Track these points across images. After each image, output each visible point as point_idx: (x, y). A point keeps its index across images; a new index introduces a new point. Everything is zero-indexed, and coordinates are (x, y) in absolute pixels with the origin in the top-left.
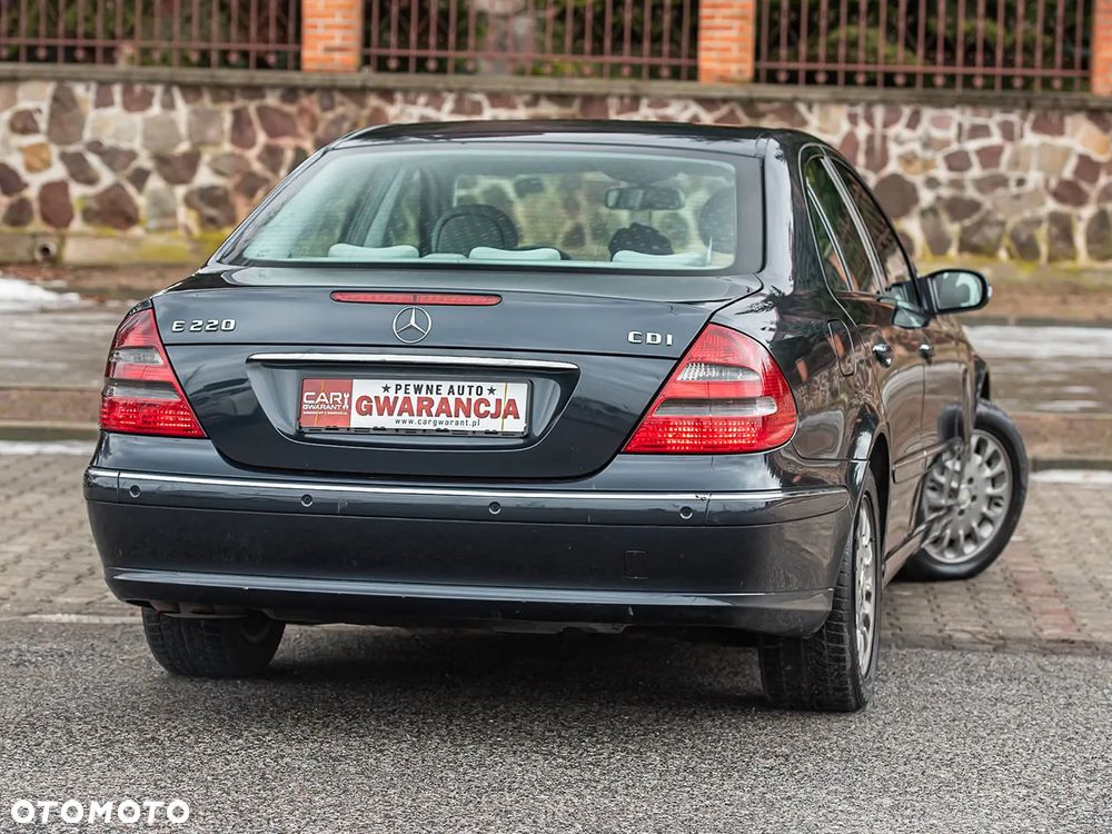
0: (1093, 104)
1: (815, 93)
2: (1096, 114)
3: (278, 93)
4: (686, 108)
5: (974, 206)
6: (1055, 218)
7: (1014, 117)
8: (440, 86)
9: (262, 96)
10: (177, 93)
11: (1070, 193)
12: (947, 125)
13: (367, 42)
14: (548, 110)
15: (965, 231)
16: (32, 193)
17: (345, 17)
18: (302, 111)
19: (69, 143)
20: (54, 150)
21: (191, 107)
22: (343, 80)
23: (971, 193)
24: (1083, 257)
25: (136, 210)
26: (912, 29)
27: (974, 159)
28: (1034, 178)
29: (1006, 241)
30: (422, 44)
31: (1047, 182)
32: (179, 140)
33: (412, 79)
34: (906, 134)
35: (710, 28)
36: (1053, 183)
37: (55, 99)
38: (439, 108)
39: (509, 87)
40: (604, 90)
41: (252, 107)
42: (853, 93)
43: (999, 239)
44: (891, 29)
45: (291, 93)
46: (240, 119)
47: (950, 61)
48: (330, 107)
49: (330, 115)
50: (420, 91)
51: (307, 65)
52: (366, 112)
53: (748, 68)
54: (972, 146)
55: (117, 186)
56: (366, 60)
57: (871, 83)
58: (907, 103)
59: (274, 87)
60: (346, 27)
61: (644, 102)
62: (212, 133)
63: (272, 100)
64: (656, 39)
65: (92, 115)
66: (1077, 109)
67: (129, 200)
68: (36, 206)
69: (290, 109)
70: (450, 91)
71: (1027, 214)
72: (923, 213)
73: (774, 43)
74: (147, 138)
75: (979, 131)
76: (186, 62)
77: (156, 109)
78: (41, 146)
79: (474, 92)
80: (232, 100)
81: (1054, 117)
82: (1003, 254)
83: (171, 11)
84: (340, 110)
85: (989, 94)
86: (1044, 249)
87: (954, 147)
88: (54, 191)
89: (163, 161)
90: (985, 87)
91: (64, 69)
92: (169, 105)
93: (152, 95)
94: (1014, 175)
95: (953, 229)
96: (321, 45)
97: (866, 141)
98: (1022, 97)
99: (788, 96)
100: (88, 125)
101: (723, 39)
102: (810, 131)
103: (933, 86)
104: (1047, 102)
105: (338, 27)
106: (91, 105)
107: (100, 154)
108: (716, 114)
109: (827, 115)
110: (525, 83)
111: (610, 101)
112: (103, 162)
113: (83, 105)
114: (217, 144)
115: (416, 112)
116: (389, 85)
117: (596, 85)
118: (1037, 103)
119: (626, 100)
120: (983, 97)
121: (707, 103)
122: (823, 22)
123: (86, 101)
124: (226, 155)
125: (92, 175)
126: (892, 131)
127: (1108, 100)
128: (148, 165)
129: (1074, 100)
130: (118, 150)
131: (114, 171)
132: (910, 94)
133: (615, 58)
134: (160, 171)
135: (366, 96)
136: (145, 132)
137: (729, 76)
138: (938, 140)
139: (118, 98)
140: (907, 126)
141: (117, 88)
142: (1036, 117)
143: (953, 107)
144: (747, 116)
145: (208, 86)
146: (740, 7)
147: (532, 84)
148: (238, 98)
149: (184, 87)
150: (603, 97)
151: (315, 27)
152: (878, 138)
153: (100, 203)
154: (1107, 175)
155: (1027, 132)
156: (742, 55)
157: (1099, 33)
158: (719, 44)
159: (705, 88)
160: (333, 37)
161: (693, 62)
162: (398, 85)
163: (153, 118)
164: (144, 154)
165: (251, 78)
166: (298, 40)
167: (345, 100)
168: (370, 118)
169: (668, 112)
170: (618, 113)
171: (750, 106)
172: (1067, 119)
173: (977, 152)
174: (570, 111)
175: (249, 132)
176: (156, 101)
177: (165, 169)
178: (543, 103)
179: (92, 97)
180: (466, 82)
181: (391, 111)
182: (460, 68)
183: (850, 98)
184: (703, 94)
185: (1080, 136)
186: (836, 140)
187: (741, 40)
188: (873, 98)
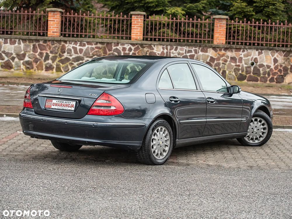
0: (213, 46)
1: (155, 43)
2: (214, 48)
3: (43, 41)
4: (128, 45)
7: (197, 49)
8: (77, 40)
9: (39, 42)
10: (21, 40)
12: (183, 50)
13: (62, 31)
14: (99, 45)
17: (57, 25)
18: (48, 45)
21: (24, 44)
22: (56, 39)
25: (12, 65)
26: (176, 30)
30: (73, 31)
32: (22, 51)
33: (71, 39)
34: (175, 52)
35: (134, 29)
38: (76, 45)
39: (91, 41)
40: (111, 42)
41: (37, 44)
42: (163, 43)
44: (172, 29)
45: (45, 41)
46: (34, 47)
47: (184, 37)
48: (54, 44)
49: (53, 46)
50: (72, 41)
51: (48, 35)
52: (61, 45)
53: (142, 37)
54: (188, 54)
55: (8, 60)
56: (61, 34)
57: (167, 41)
58: (175, 45)
59: (41, 40)
61: (120, 44)
62: (28, 49)
63: (41, 43)
64: (123, 31)
65: (3, 45)
66: (210, 47)
67: (11, 63)
69: (45, 45)
70: (79, 41)
73: (147, 32)
74: (15, 50)
75: (190, 51)
76: (23, 35)
77: (17, 44)
79: (84, 42)
80: (33, 43)
81: (205, 49)
83: (20, 24)
84: (55, 45)
85: (192, 43)
87: (185, 55)
89: (18, 55)
90: (191, 42)
92: (19, 43)
93: (16, 41)
96: (52, 31)
97: (166, 53)
98: (199, 45)
99: (150, 43)
100: (2, 47)
101: (136, 31)
102: (155, 51)
103: (181, 42)
104: (204, 46)
105: (55, 27)
106: (3, 43)
107: (5, 54)
108: (135, 47)
109: (158, 47)
110: (95, 40)
111: (112, 44)
112: (5, 55)
113: (1, 43)
114: (30, 52)
115: (72, 45)
116: (66, 40)
117: (110, 40)
118: (202, 46)
119: (116, 44)
120: (191, 44)
121: (133, 45)
122: (158, 28)
123: (2, 42)
124: (31, 54)
125: (3, 58)
126: (171, 51)
127: (217, 45)
128: (15, 56)
129: (209, 45)
130: (9, 53)
131: (8, 57)
132: (176, 43)
133: (114, 35)
134: (17, 57)
135: (61, 42)
136: (14, 49)
137: (138, 39)
138: (181, 53)
139: (9, 42)
140: (175, 50)
141: (9, 40)
142: (202, 49)
143: (184, 46)
144: (141, 47)
145: (28, 39)
146: (140, 25)
147: (96, 40)
148: (34, 42)
149: (23, 40)
150: (111, 43)
151: (51, 27)
152: (169, 52)
153: (5, 64)
154: (216, 61)
155: (200, 52)
156: (141, 35)
157: (215, 31)
158: (135, 32)
159: (133, 42)
160: (54, 30)
161: (130, 36)
162: (68, 40)
163: (16, 46)
164: (14, 54)
165: (37, 38)
166: (47, 30)
167: (57, 43)
168: (62, 47)
169: (125, 46)
170: (114, 46)
171: (142, 45)
172: (208, 49)
173: (189, 56)
174: (104, 46)
175: (36, 49)
176: (17, 43)
177: (18, 57)
178: (98, 44)
179: (3, 41)
180: (82, 40)
181: (66, 45)
182: (81, 36)
183: (163, 44)
184: (132, 43)
185: (211, 53)
186: (160, 53)
187: (140, 32)
188: (168, 44)
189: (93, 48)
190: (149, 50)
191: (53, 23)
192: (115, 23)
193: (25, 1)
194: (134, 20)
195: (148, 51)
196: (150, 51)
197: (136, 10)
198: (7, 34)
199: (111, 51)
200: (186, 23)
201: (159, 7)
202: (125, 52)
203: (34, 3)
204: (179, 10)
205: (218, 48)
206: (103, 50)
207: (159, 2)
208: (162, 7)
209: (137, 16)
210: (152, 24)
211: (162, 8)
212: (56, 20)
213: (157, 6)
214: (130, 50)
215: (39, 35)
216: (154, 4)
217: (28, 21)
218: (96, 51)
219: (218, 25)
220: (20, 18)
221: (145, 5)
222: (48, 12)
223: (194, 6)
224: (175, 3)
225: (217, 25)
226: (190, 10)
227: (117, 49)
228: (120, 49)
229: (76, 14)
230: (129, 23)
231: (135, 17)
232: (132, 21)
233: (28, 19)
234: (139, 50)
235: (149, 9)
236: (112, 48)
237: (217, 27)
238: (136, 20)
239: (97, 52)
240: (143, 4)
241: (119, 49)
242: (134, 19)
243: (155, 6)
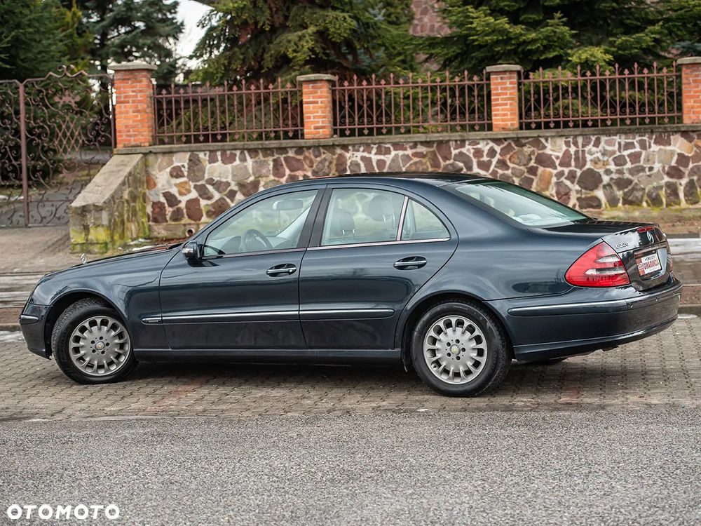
0: (683, 129)
1: (548, 133)
2: (686, 134)
4: (487, 144)
5: (630, 182)
6: (668, 185)
7: (645, 138)
8: (369, 142)
9: (287, 152)
10: (246, 152)
11: (675, 172)
12: (613, 144)
13: (335, 124)
14: (421, 149)
15: (625, 194)
16: (182, 205)
17: (322, 112)
18: (306, 158)
19: (199, 181)
20: (192, 184)
21: (254, 160)
22: (323, 142)
23: (627, 175)
24: (684, 204)
26: (594, 99)
27: (628, 160)
28: (657, 166)
29: (646, 198)
30: (361, 123)
31: (664, 168)
32: (250, 176)
33: (356, 139)
34: (594, 149)
35: (497, 105)
36: (666, 168)
37: (190, 160)
38: (370, 153)
39: (403, 140)
40: (447, 138)
41: (282, 158)
42: (566, 131)
43: (642, 196)
44: (584, 98)
45: (300, 150)
46: (277, 164)
47: (613, 113)
48: (319, 155)
49: (319, 159)
50: (360, 145)
51: (306, 136)
52: (336, 156)
53: (516, 123)
54: (626, 153)
55: (222, 199)
56: (335, 132)
57: (576, 125)
58: (594, 135)
59: (291, 148)
60: (324, 117)
61: (467, 142)
62: (264, 171)
63: (291, 154)
64: (473, 112)
65: (208, 166)
66: (676, 132)
67: (227, 205)
68: (185, 211)
69: (301, 157)
70: (375, 144)
71: (655, 184)
72: (604, 187)
73: (528, 111)
74: (234, 176)
75: (629, 146)
76: (250, 139)
77: (237, 162)
78: (186, 183)
79: (386, 143)
80: (273, 156)
81: (665, 136)
82: (644, 204)
83: (242, 115)
84: (323, 156)
85: (633, 127)
86: (664, 200)
87: (618, 154)
88: (193, 204)
89: (242, 186)
90: (631, 124)
91: (194, 146)
93: (235, 155)
94: (647, 166)
95: (620, 194)
96: (312, 126)
97: (575, 155)
98: (649, 128)
99: (536, 135)
100: (206, 172)
101: (503, 110)
102: (548, 151)
103: (606, 125)
104: (660, 130)
105: (320, 117)
106: (207, 162)
107: (213, 185)
108: (502, 146)
109: (555, 143)
110: (410, 138)
111: (451, 143)
112: (215, 189)
113: (203, 162)
114: (267, 176)
115: (360, 154)
116: (346, 143)
117: (445, 136)
118: (657, 130)
119: (459, 142)
120: (630, 129)
121: (497, 141)
122: (551, 99)
123: (205, 160)
124: (271, 181)
125: (209, 195)
126: (587, 149)
127: (691, 126)
128: (236, 188)
129: (674, 128)
130: (221, 182)
131: (220, 192)
132: (595, 130)
133: (453, 123)
134: (240, 190)
135: (335, 149)
136: (232, 172)
137: (507, 127)
138: (610, 151)
139: (219, 158)
140: (594, 146)
141: (219, 153)
142: (656, 137)
143: (616, 135)
144: (517, 146)
145: (260, 149)
146: (511, 94)
147: (414, 137)
148: (275, 154)
149: (249, 150)
150: (448, 141)
151: (309, 118)
152: (580, 152)
153: (214, 208)
154: (693, 163)
155: (652, 145)
156: (513, 117)
157: (684, 94)
158: (500, 112)
159: (496, 134)
160: (318, 122)
161: (490, 122)
162: (350, 143)
163: (236, 166)
164: (233, 183)
165: (281, 144)
166: (302, 125)
167: (325, 152)
168: (338, 159)
169: (479, 146)
170: (455, 149)
171: (518, 141)
172: (672, 137)
173: (629, 156)
174: (432, 149)
175: (282, 170)
176: (237, 158)
177: (244, 190)
178: (419, 146)
179: (207, 158)
180: (383, 139)
181: (348, 155)
182: (379, 132)
183: (566, 134)
184: (495, 137)
185: (678, 145)
186: (560, 155)
187: (512, 110)
188: (577, 133)
189: (408, 156)
190: (535, 149)
191: (314, 108)
192: (453, 96)
193: (250, 63)
194: (495, 84)
195: (533, 152)
196: (537, 152)
197: (500, 62)
198: (215, 140)
199: (449, 160)
200: (615, 80)
201: (552, 50)
202: (482, 159)
203: (271, 67)
204: (598, 53)
205: (693, 131)
206: (429, 158)
207: (551, 39)
208: (558, 49)
209: (501, 76)
210: (537, 92)
211: (558, 51)
212: (319, 100)
213: (547, 48)
214: (492, 153)
215: (286, 136)
216: (539, 45)
217: (258, 107)
218: (416, 163)
219: (691, 79)
220: (241, 103)
221: (520, 49)
222: (301, 83)
223: (632, 40)
224: (590, 38)
225: (687, 79)
226: (624, 50)
227: (461, 153)
228: (470, 153)
229: (365, 83)
230: (485, 93)
231: (497, 79)
232: (492, 87)
233: (259, 103)
234: (511, 153)
235: (530, 57)
236: (451, 153)
237: (689, 84)
238: (499, 84)
239: (418, 165)
240: (513, 47)
241: (468, 153)
242: (495, 81)
243: (542, 48)
